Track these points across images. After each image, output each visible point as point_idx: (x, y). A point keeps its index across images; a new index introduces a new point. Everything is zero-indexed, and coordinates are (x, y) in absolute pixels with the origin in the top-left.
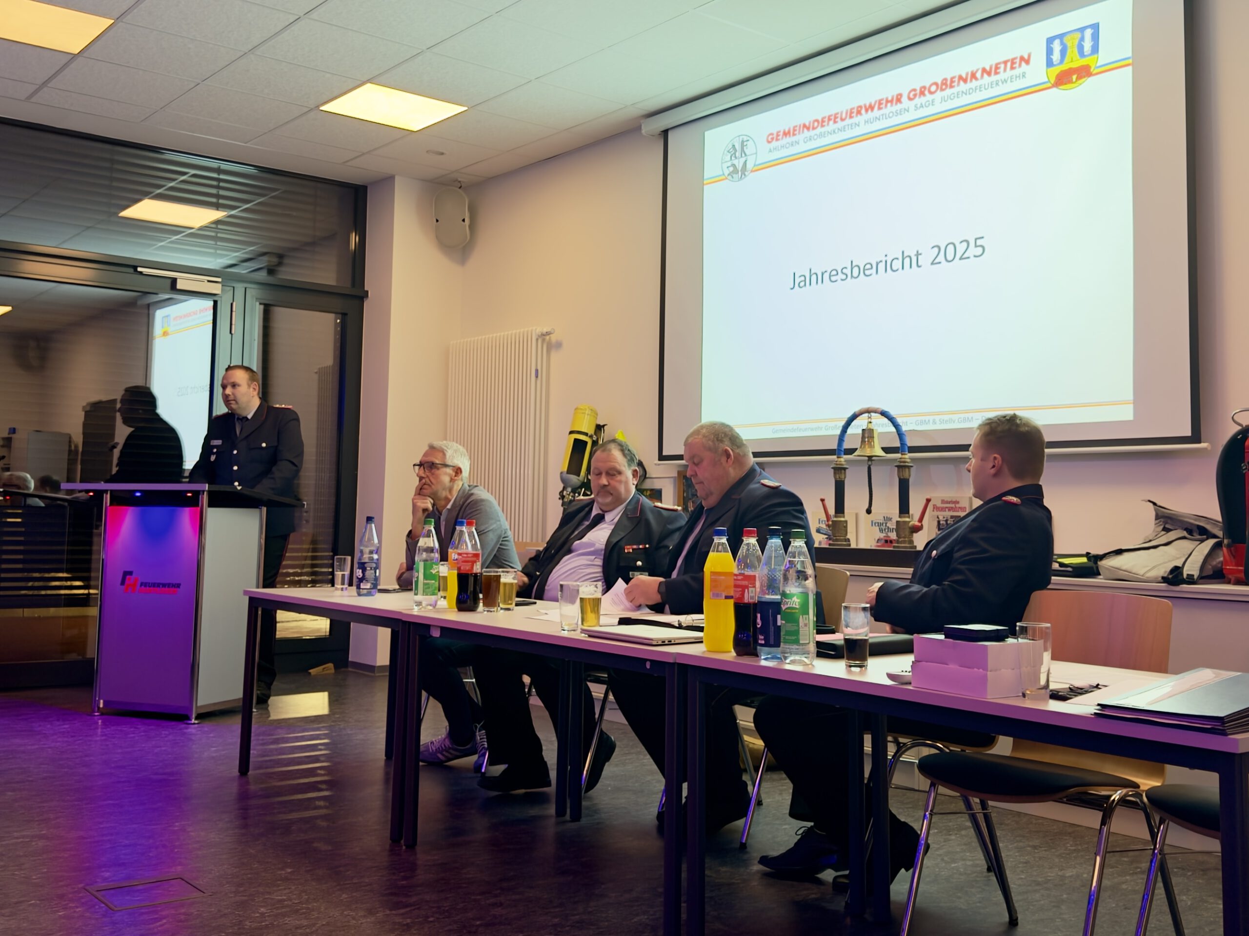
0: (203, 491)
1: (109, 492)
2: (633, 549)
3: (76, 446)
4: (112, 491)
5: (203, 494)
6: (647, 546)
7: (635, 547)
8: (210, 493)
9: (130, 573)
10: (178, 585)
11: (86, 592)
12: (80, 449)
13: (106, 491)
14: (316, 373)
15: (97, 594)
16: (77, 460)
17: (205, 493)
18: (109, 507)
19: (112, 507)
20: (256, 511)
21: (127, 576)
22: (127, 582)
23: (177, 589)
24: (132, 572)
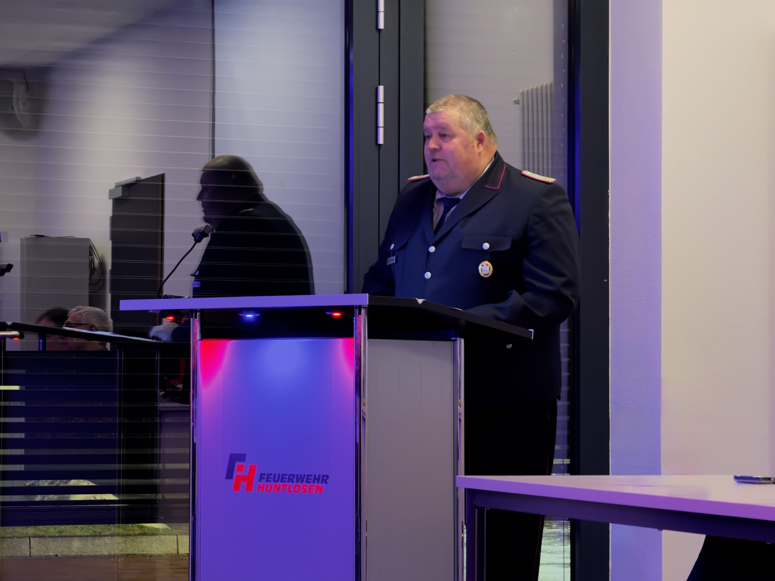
0: (360, 307)
4: (202, 311)
5: (360, 313)
8: (372, 311)
9: (242, 457)
10: (324, 479)
13: (192, 313)
17: (363, 311)
18: (200, 340)
19: (203, 341)
20: (445, 346)
21: (237, 463)
22: (236, 473)
23: (324, 484)
24: (245, 455)
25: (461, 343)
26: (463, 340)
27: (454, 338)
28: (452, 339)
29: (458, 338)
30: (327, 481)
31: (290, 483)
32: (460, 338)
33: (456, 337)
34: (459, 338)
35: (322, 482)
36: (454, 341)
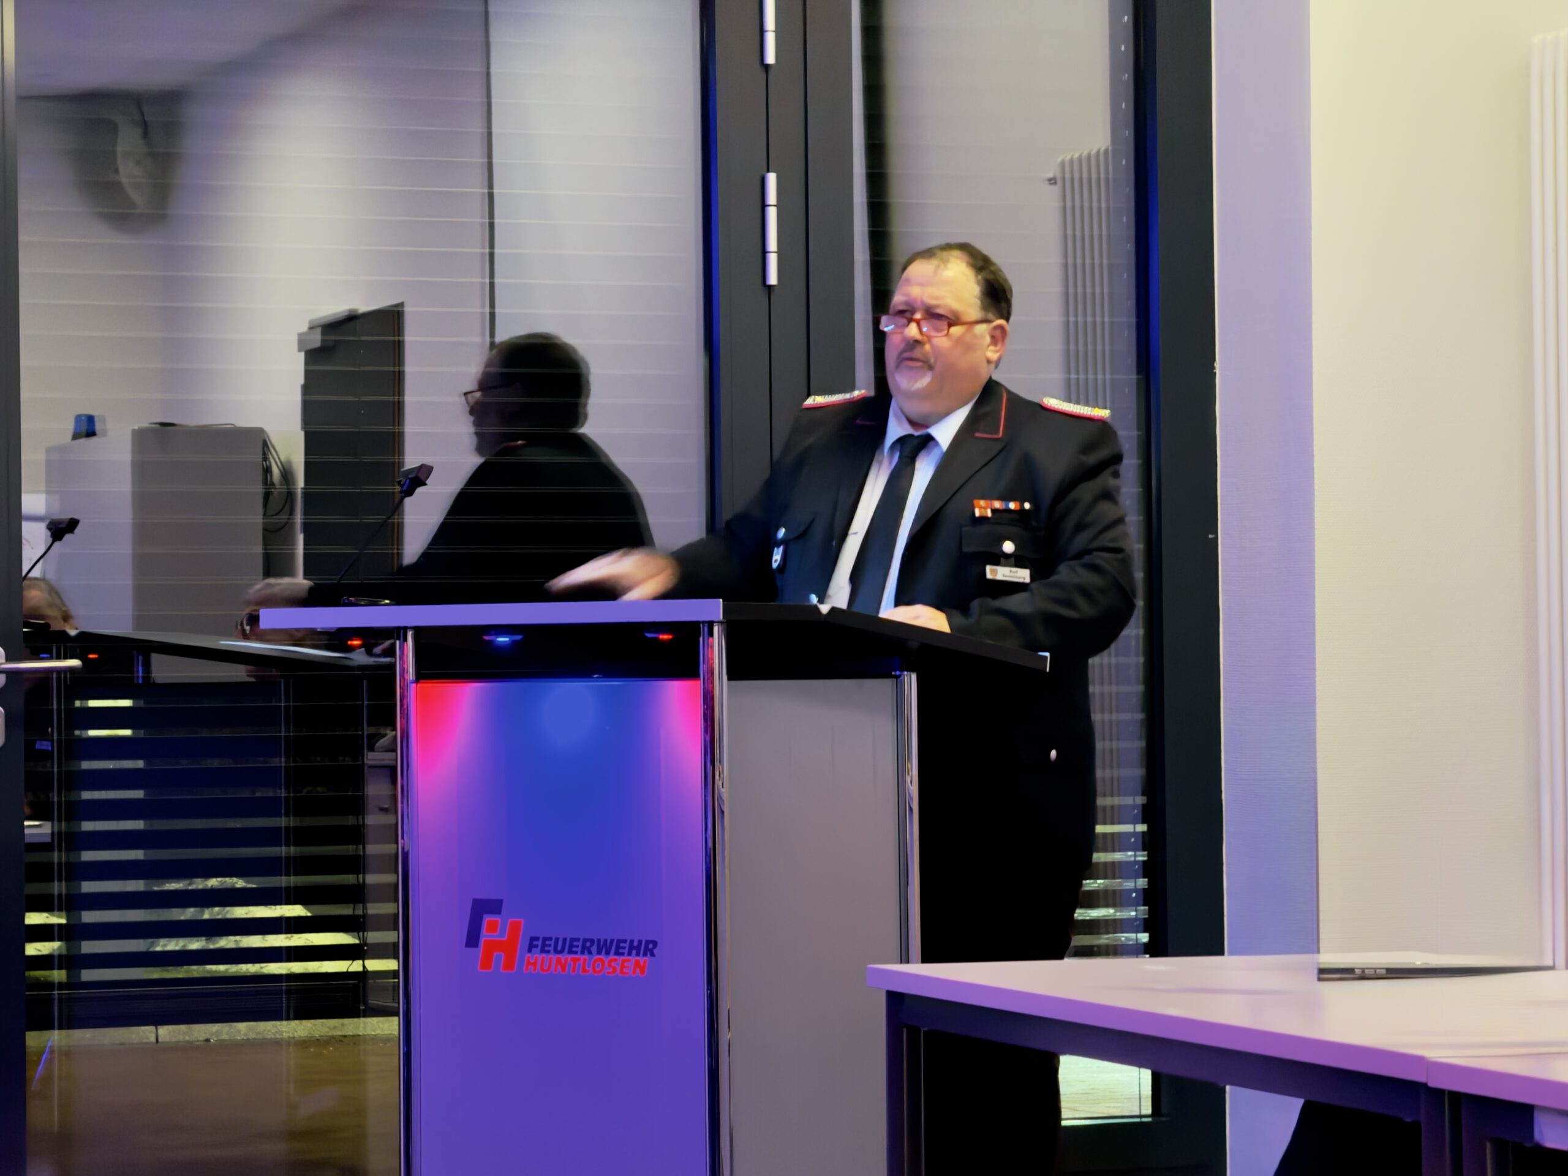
0: (711, 624)
1: (410, 634)
2: (994, 511)
3: (287, 474)
4: (419, 631)
5: (711, 634)
6: (1027, 506)
7: (997, 505)
8: (732, 629)
9: (494, 906)
10: (649, 948)
11: (356, 966)
12: (300, 482)
13: (399, 633)
14: (1052, 181)
15: (394, 974)
16: (292, 525)
17: (716, 629)
18: (413, 683)
19: (419, 685)
20: (882, 687)
21: (487, 919)
22: (485, 936)
23: (648, 958)
24: (501, 902)
25: (911, 681)
26: (914, 676)
27: (898, 673)
28: (893, 673)
29: (906, 673)
30: (655, 951)
31: (586, 956)
32: (909, 673)
33: (902, 670)
34: (907, 671)
35: (645, 955)
36: (897, 677)
